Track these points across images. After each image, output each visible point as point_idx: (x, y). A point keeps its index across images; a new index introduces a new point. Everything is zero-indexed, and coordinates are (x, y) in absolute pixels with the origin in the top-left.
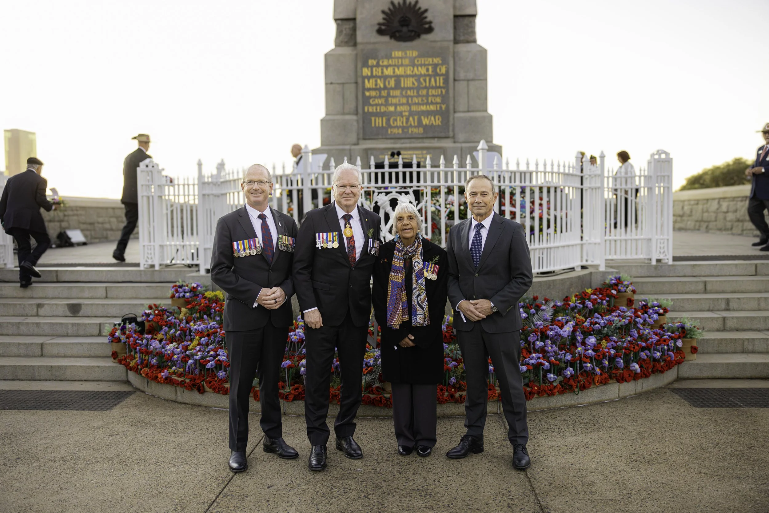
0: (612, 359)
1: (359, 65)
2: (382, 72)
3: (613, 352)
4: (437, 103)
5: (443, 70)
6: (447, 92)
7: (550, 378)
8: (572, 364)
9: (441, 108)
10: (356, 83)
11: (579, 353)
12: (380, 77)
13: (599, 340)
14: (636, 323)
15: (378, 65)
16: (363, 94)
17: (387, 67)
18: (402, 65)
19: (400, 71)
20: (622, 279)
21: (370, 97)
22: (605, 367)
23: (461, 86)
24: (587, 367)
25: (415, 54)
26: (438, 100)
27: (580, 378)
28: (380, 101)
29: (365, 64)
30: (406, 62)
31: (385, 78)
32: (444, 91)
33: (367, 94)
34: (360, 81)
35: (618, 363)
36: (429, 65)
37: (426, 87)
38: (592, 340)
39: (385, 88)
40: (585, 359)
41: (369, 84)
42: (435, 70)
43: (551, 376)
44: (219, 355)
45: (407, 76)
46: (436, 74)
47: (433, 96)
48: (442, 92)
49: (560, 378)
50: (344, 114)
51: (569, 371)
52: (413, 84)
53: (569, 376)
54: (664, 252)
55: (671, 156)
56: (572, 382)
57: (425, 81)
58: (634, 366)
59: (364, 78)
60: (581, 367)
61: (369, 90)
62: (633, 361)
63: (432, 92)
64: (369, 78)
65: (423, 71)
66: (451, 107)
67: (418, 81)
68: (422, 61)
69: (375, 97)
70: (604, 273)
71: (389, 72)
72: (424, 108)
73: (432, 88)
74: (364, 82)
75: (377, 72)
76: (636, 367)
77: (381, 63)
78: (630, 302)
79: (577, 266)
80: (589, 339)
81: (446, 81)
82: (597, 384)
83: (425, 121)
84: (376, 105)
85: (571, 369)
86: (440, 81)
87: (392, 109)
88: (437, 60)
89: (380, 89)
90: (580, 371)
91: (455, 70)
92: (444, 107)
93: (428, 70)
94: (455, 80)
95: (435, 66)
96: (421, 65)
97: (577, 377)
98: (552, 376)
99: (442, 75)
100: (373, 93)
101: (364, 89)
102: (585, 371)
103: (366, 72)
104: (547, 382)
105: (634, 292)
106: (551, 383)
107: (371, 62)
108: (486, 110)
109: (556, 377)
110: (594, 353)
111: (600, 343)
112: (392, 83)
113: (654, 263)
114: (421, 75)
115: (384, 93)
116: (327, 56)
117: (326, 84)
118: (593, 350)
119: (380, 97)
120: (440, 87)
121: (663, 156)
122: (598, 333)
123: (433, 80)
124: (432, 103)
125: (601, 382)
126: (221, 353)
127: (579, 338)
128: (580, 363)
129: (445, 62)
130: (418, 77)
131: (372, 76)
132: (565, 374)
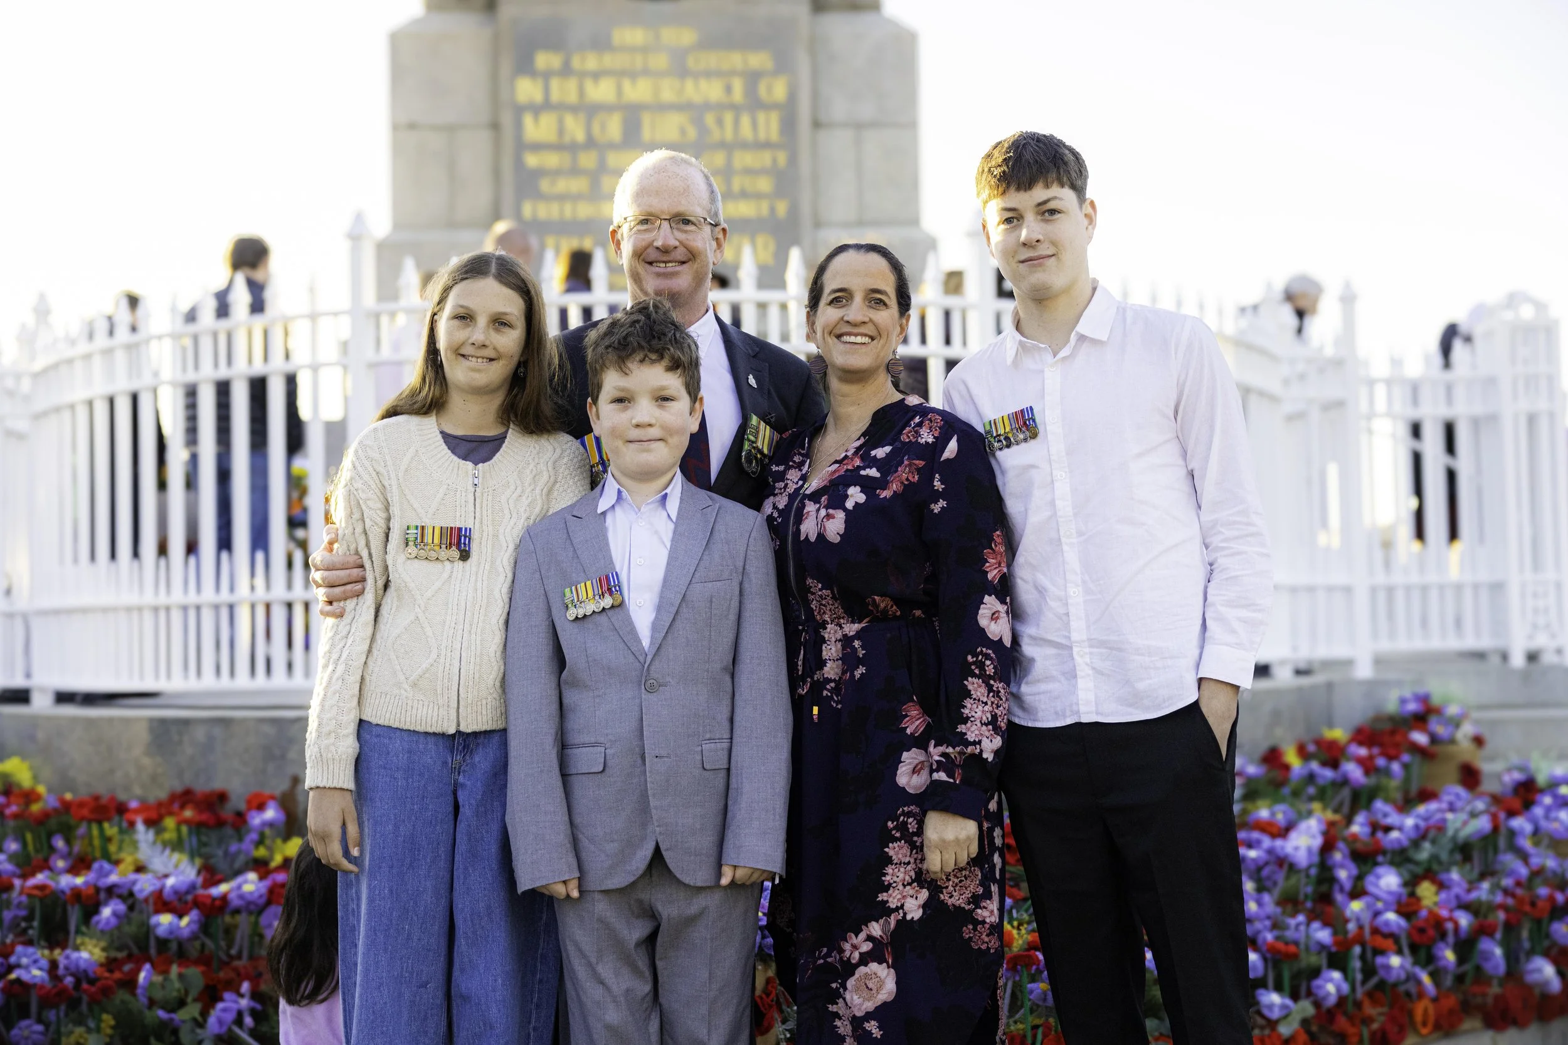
0: (1465, 947)
1: (506, 69)
2: (581, 92)
3: (1464, 920)
4: (758, 196)
5: (780, 92)
6: (793, 160)
7: (1271, 1006)
8: (1337, 959)
9: (772, 210)
10: (495, 126)
11: (1358, 919)
12: (574, 109)
13: (1412, 883)
14: (1512, 834)
15: (566, 71)
16: (519, 163)
17: (596, 76)
18: (646, 72)
19: (638, 91)
20: (1436, 700)
21: (539, 173)
22: (1445, 970)
23: (837, 144)
24: (1388, 968)
25: (687, 37)
26: (764, 184)
27: (1370, 1010)
28: (578, 185)
29: (525, 66)
30: (660, 61)
31: (590, 111)
32: (782, 158)
33: (532, 160)
34: (507, 119)
35: (1487, 956)
36: (733, 73)
37: (722, 145)
38: (1389, 880)
39: (591, 143)
40: (1380, 942)
41: (538, 129)
42: (751, 89)
43: (1273, 999)
44: (18, 966)
45: (662, 108)
46: (755, 104)
47: (749, 171)
48: (775, 161)
49: (1306, 1008)
50: (452, 224)
51: (1332, 984)
52: (683, 132)
53: (1332, 1001)
54: (1548, 626)
55: (1554, 312)
56: (1342, 1022)
57: (720, 122)
58: (1539, 970)
59: (519, 110)
60: (1369, 971)
61: (537, 147)
62: (1531, 953)
63: (744, 159)
64: (537, 110)
65: (713, 91)
66: (806, 209)
67: (699, 122)
68: (711, 60)
69: (557, 173)
70: (1371, 685)
71: (602, 91)
73: (744, 146)
74: (519, 125)
75: (564, 90)
76: (1545, 971)
77: (576, 63)
78: (1470, 777)
79: (1283, 662)
80: (1378, 877)
81: (789, 125)
82: (1424, 1031)
84: (562, 198)
85: (1336, 975)
86: (770, 126)
88: (758, 60)
89: (572, 148)
90: (1364, 982)
91: (815, 95)
92: (782, 208)
93: (728, 89)
94: (817, 124)
95: (753, 78)
96: (709, 74)
97: (1358, 1005)
98: (1275, 998)
99: (774, 106)
100: (552, 160)
101: (522, 146)
102: (1382, 985)
103: (527, 89)
104: (1260, 1021)
105: (1478, 741)
106: (1272, 1024)
107: (544, 60)
108: (914, 221)
109: (1288, 1002)
110: (1403, 922)
111: (1412, 894)
112: (614, 127)
113: (1518, 660)
114: (707, 106)
115: (587, 160)
116: (397, 41)
117: (396, 127)
118: (1399, 912)
119: (575, 171)
120: (767, 145)
121: (1527, 312)
122: (1400, 858)
123: (745, 121)
124: (744, 195)
125: (1437, 1027)
126: (24, 961)
127: (1343, 875)
128: (1363, 957)
129: (783, 65)
130: (696, 111)
131: (547, 106)
132: (1321, 993)
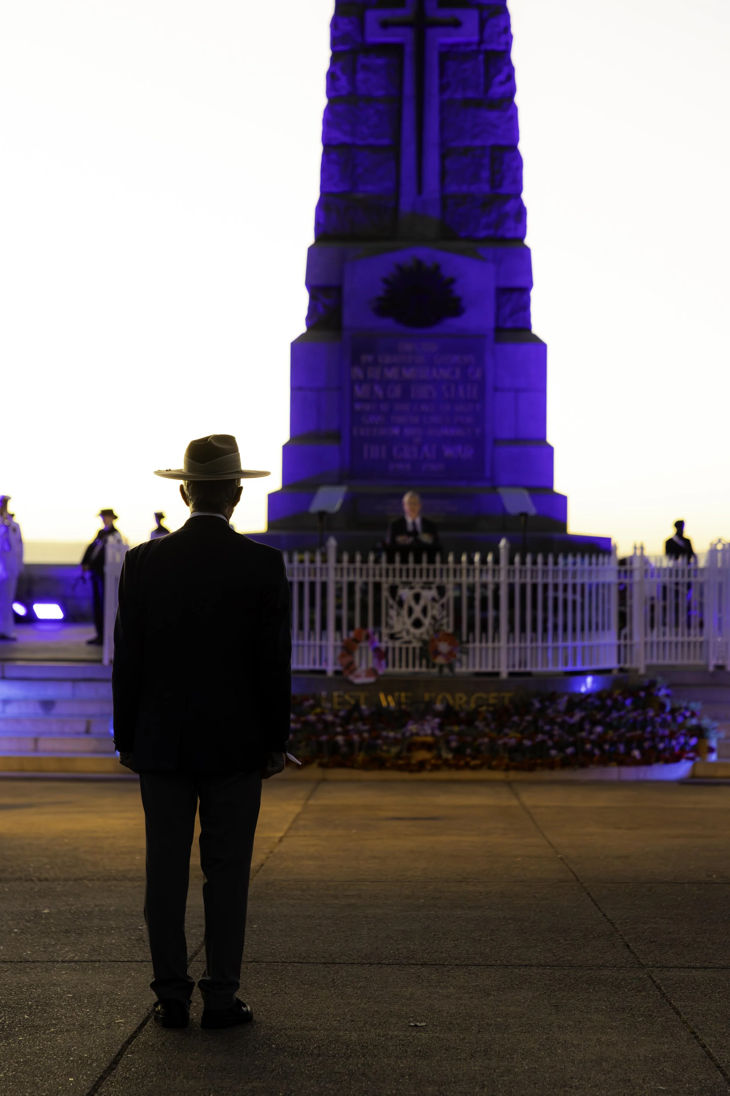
1: (347, 363)
2: (382, 374)
4: (467, 426)
5: (478, 375)
6: (484, 408)
9: (472, 432)
10: (340, 389)
12: (379, 382)
15: (376, 363)
16: (352, 407)
17: (390, 366)
18: (414, 364)
19: (409, 374)
21: (362, 413)
23: (506, 399)
25: (434, 347)
26: (470, 420)
27: (580, 757)
28: (378, 420)
29: (357, 361)
30: (420, 359)
31: (386, 383)
32: (478, 407)
33: (358, 407)
34: (346, 385)
36: (455, 365)
37: (450, 400)
39: (386, 399)
41: (361, 392)
42: (464, 374)
45: (421, 382)
46: (466, 380)
47: (462, 413)
48: (475, 408)
50: (318, 437)
52: (431, 394)
53: (569, 754)
54: (723, 657)
56: (571, 759)
57: (449, 389)
58: (635, 753)
59: (352, 382)
60: (582, 748)
61: (361, 400)
62: (635, 749)
63: (460, 407)
64: (361, 382)
65: (445, 374)
66: (490, 432)
67: (438, 389)
68: (446, 358)
69: (370, 413)
71: (391, 374)
72: (446, 432)
73: (460, 401)
74: (352, 389)
75: (374, 373)
77: (381, 359)
80: (597, 728)
81: (482, 392)
83: (448, 453)
84: (372, 425)
85: (572, 748)
86: (473, 391)
87: (396, 432)
88: (468, 359)
89: (377, 401)
91: (496, 375)
92: (476, 431)
93: (453, 373)
94: (495, 390)
95: (465, 367)
96: (443, 366)
99: (476, 382)
100: (367, 407)
101: (353, 399)
103: (357, 373)
107: (367, 358)
108: (544, 438)
109: (557, 753)
112: (397, 392)
113: (711, 668)
114: (443, 381)
115: (385, 407)
116: (295, 347)
117: (293, 389)
119: (378, 413)
120: (472, 401)
123: (461, 388)
124: (459, 425)
129: (480, 362)
130: (438, 384)
131: (366, 380)
132: (567, 752)
